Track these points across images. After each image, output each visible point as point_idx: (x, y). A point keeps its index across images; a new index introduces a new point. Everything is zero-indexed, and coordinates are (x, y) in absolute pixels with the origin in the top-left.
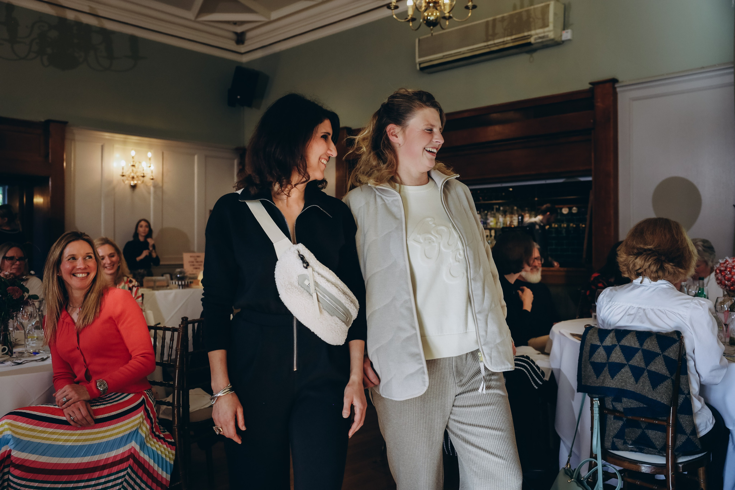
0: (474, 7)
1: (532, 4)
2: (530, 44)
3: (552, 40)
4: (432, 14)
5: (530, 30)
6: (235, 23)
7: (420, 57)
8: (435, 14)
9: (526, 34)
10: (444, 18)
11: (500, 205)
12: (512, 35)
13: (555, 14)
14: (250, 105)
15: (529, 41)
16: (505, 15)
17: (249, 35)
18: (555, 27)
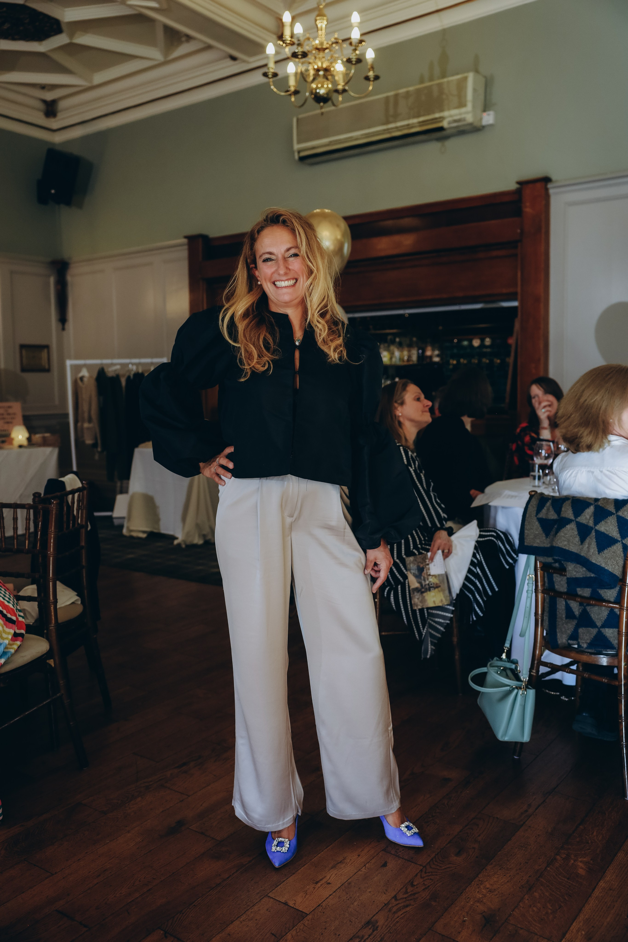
0: (377, 78)
1: (444, 75)
2: (441, 129)
3: (471, 124)
4: (322, 86)
5: (442, 110)
6: (43, 87)
7: (299, 142)
8: (325, 86)
9: (437, 115)
10: (337, 91)
11: (395, 335)
12: (418, 116)
13: (475, 90)
14: (68, 203)
15: (440, 125)
16: (411, 89)
17: (62, 105)
18: (474, 107)
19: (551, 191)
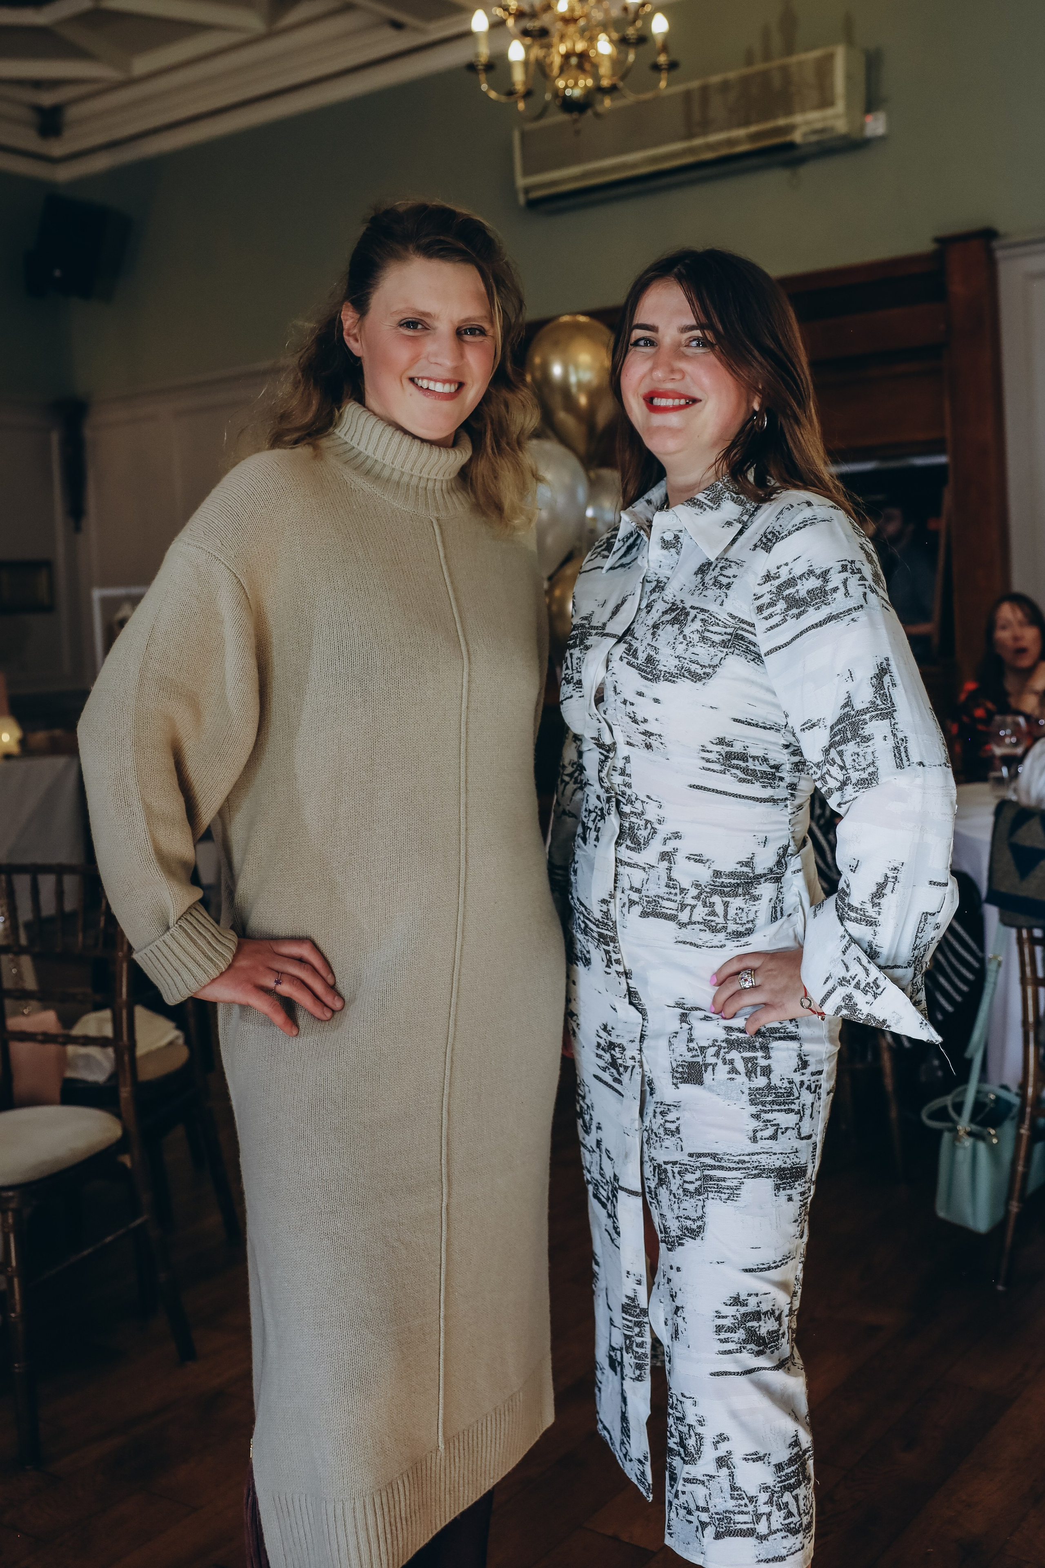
0: (673, 66)
1: (789, 49)
2: (791, 146)
3: (844, 137)
4: (576, 84)
5: (789, 113)
6: (38, 84)
7: (527, 172)
8: (581, 83)
9: (781, 122)
10: (601, 90)
12: (746, 123)
13: (849, 77)
14: (86, 293)
15: (788, 138)
16: (732, 75)
17: (72, 113)
18: (849, 106)
19: (1000, 254)
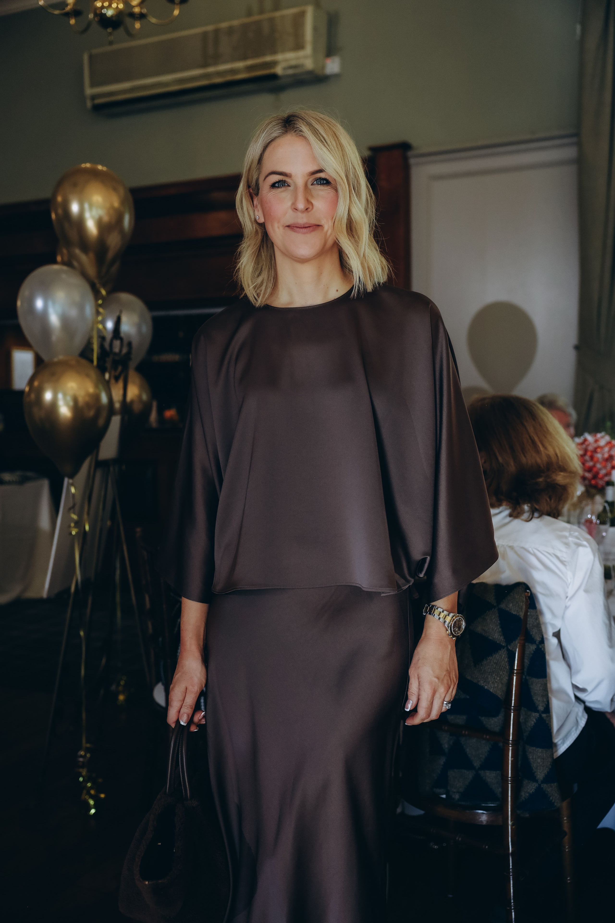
1: (277, 7)
2: (274, 77)
3: (311, 73)
4: (110, 6)
5: (274, 52)
7: (92, 85)
8: (114, 5)
9: (268, 58)
10: (132, 15)
12: (244, 58)
13: (315, 29)
15: (272, 71)
16: (236, 23)
18: (315, 50)
19: (412, 161)
